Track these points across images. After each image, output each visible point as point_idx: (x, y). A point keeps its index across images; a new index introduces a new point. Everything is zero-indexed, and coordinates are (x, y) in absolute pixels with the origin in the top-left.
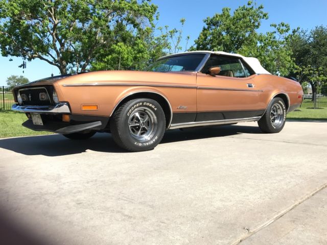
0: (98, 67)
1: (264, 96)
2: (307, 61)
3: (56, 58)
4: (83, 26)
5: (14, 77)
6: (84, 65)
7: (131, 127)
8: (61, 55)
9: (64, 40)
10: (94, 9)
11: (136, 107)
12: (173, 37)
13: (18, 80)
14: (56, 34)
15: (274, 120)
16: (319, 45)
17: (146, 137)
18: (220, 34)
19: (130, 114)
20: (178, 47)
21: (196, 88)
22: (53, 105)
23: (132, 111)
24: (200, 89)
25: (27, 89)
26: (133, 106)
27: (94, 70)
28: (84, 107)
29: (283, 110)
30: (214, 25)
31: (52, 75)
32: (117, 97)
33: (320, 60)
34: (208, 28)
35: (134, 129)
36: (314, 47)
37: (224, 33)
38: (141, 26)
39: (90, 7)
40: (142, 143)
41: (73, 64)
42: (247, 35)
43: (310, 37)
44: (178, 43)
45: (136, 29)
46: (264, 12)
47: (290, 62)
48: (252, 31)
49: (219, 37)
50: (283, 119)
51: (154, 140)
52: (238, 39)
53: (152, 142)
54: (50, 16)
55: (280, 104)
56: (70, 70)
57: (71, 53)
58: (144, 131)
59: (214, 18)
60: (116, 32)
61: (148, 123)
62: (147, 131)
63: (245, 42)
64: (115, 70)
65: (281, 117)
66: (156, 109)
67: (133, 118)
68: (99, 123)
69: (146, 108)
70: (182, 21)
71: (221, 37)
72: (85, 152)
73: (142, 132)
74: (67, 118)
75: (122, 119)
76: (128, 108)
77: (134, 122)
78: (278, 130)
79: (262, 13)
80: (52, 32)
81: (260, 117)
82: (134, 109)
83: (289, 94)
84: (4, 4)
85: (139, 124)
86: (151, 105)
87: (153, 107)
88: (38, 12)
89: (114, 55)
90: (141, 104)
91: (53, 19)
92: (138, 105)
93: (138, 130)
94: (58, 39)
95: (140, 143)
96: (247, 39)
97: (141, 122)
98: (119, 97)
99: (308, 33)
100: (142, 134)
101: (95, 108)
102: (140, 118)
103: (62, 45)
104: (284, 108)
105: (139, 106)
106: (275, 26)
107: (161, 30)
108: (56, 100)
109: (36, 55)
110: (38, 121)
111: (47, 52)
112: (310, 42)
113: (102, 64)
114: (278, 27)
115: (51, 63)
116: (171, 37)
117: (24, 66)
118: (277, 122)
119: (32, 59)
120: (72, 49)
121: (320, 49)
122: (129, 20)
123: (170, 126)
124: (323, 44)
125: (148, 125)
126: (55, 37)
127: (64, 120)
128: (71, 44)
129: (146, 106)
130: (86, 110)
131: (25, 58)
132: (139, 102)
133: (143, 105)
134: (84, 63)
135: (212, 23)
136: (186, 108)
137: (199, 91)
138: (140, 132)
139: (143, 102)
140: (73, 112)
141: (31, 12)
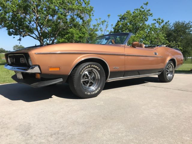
0: (61, 41)
1: (163, 60)
2: (171, 39)
3: (38, 36)
4: (53, 18)
5: (17, 46)
6: (53, 40)
7: (83, 81)
8: (41, 34)
9: (42, 26)
10: (59, 9)
11: (87, 68)
12: (104, 24)
13: (19, 47)
14: (38, 23)
15: (168, 74)
16: (177, 31)
17: (93, 88)
18: (126, 24)
19: (82, 73)
20: (107, 30)
21: (125, 55)
22: (29, 67)
23: (84, 71)
24: (127, 56)
25: (12, 55)
26: (84, 67)
27: (59, 43)
28: (50, 69)
29: (173, 68)
30: (123, 19)
31: (36, 45)
32: (73, 61)
33: (178, 39)
34: (120, 21)
35: (85, 83)
36: (174, 32)
37: (128, 24)
38: (85, 19)
39: (57, 8)
40: (90, 92)
41: (47, 39)
42: (141, 25)
43: (173, 27)
44: (106, 28)
45: (82, 20)
46: (151, 13)
47: (164, 40)
48: (144, 23)
49: (126, 25)
50: (173, 74)
51: (98, 90)
52: (136, 27)
53: (96, 92)
54: (34, 12)
55: (171, 65)
56: (45, 42)
57: (46, 33)
58: (91, 84)
59: (124, 15)
60: (71, 22)
61: (94, 79)
62: (93, 84)
63: (140, 28)
64: (70, 43)
65: (171, 72)
66: (99, 69)
67: (84, 75)
68: (61, 80)
69: (93, 69)
70: (109, 16)
71: (127, 26)
72: (51, 97)
73: (90, 84)
74: (38, 76)
75: (77, 76)
76: (81, 69)
77: (85, 78)
78: (170, 80)
79: (149, 13)
80: (35, 21)
81: (160, 73)
82: (85, 69)
83: (176, 59)
84: (8, 5)
85: (88, 80)
86: (96, 67)
87: (98, 68)
88: (27, 10)
89: (70, 35)
90: (90, 66)
91: (36, 14)
92: (87, 67)
93: (87, 83)
94: (39, 25)
95: (89, 92)
96: (141, 27)
97: (90, 78)
98: (75, 62)
99: (171, 25)
100: (90, 86)
101: (58, 69)
102: (88, 75)
103: (41, 28)
104: (174, 67)
105: (89, 68)
106: (156, 20)
107: (97, 20)
108: (31, 64)
109: (27, 34)
110: (20, 76)
111: (33, 33)
112: (172, 29)
113: (63, 39)
114: (157, 20)
115: (35, 38)
116: (103, 24)
117: (20, 40)
118: (169, 75)
119: (25, 37)
120: (47, 31)
121: (177, 33)
122: (78, 15)
123: (108, 80)
124: (180, 30)
125: (94, 80)
126: (37, 24)
127: (36, 77)
128: (46, 28)
129: (93, 67)
130: (52, 70)
131: (21, 36)
132: (88, 65)
133: (91, 67)
134: (53, 38)
135: (123, 18)
136: (118, 68)
137: (126, 57)
138: (88, 85)
139: (91, 65)
140: (43, 72)
141: (23, 10)
